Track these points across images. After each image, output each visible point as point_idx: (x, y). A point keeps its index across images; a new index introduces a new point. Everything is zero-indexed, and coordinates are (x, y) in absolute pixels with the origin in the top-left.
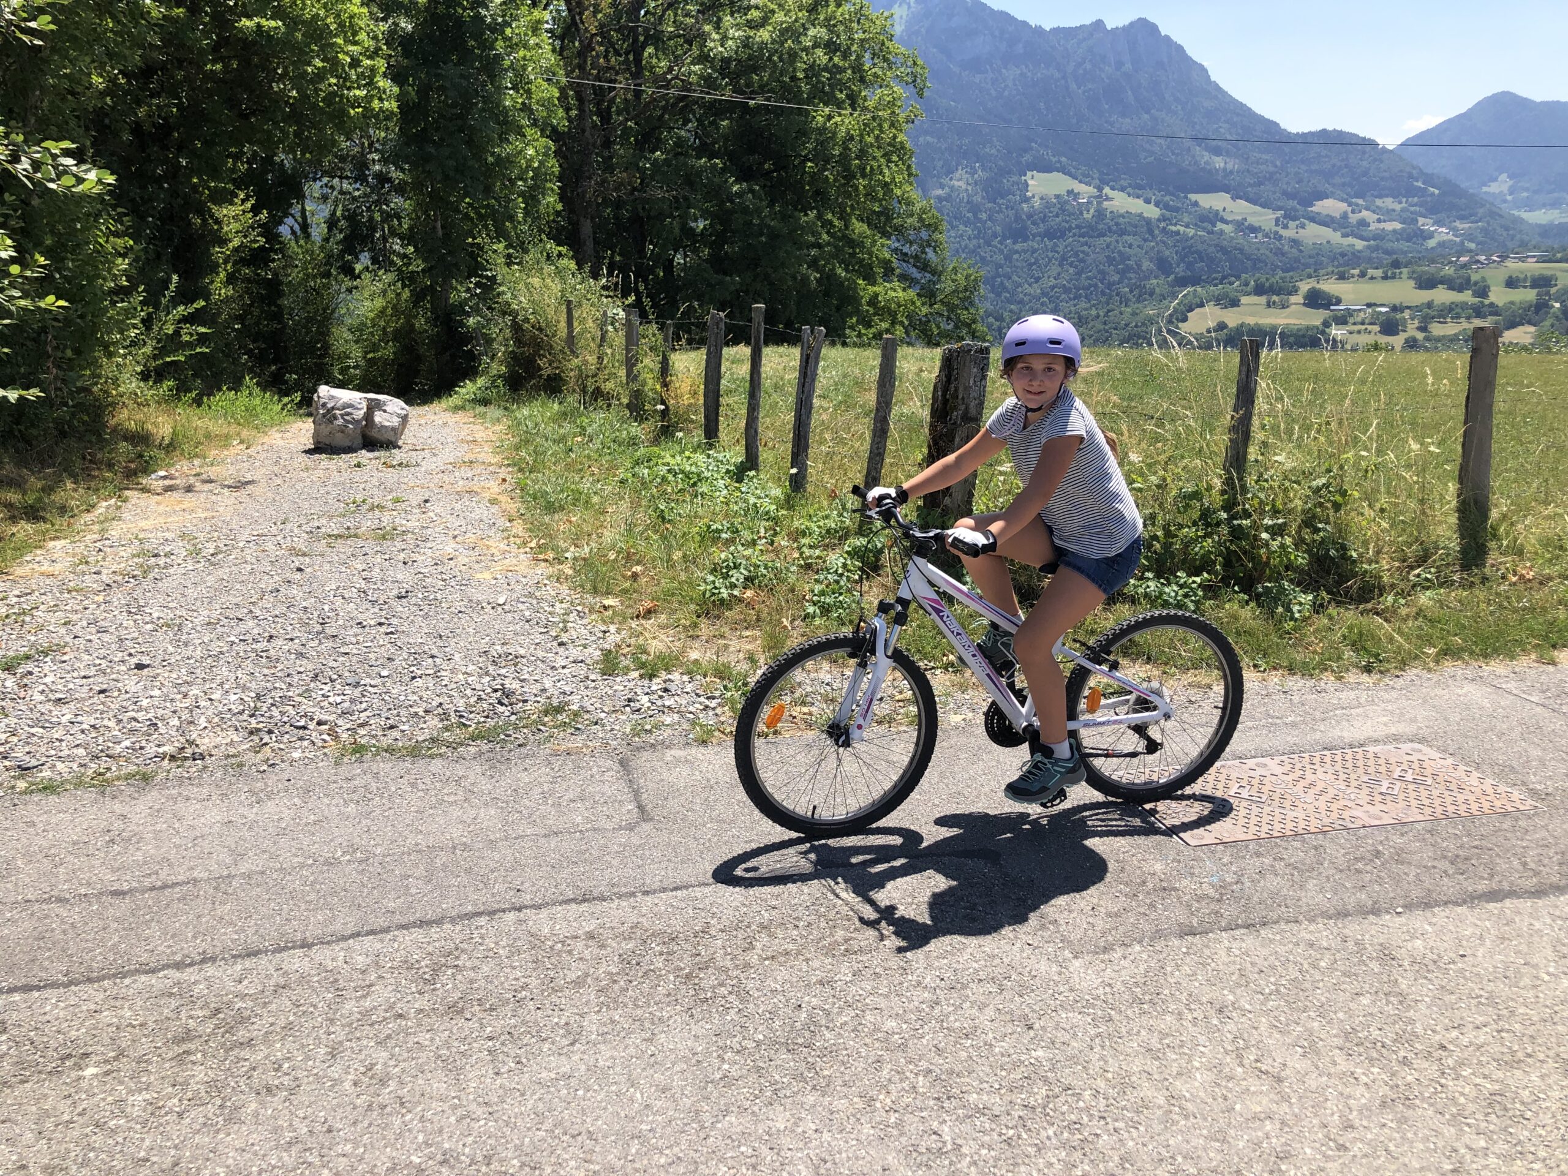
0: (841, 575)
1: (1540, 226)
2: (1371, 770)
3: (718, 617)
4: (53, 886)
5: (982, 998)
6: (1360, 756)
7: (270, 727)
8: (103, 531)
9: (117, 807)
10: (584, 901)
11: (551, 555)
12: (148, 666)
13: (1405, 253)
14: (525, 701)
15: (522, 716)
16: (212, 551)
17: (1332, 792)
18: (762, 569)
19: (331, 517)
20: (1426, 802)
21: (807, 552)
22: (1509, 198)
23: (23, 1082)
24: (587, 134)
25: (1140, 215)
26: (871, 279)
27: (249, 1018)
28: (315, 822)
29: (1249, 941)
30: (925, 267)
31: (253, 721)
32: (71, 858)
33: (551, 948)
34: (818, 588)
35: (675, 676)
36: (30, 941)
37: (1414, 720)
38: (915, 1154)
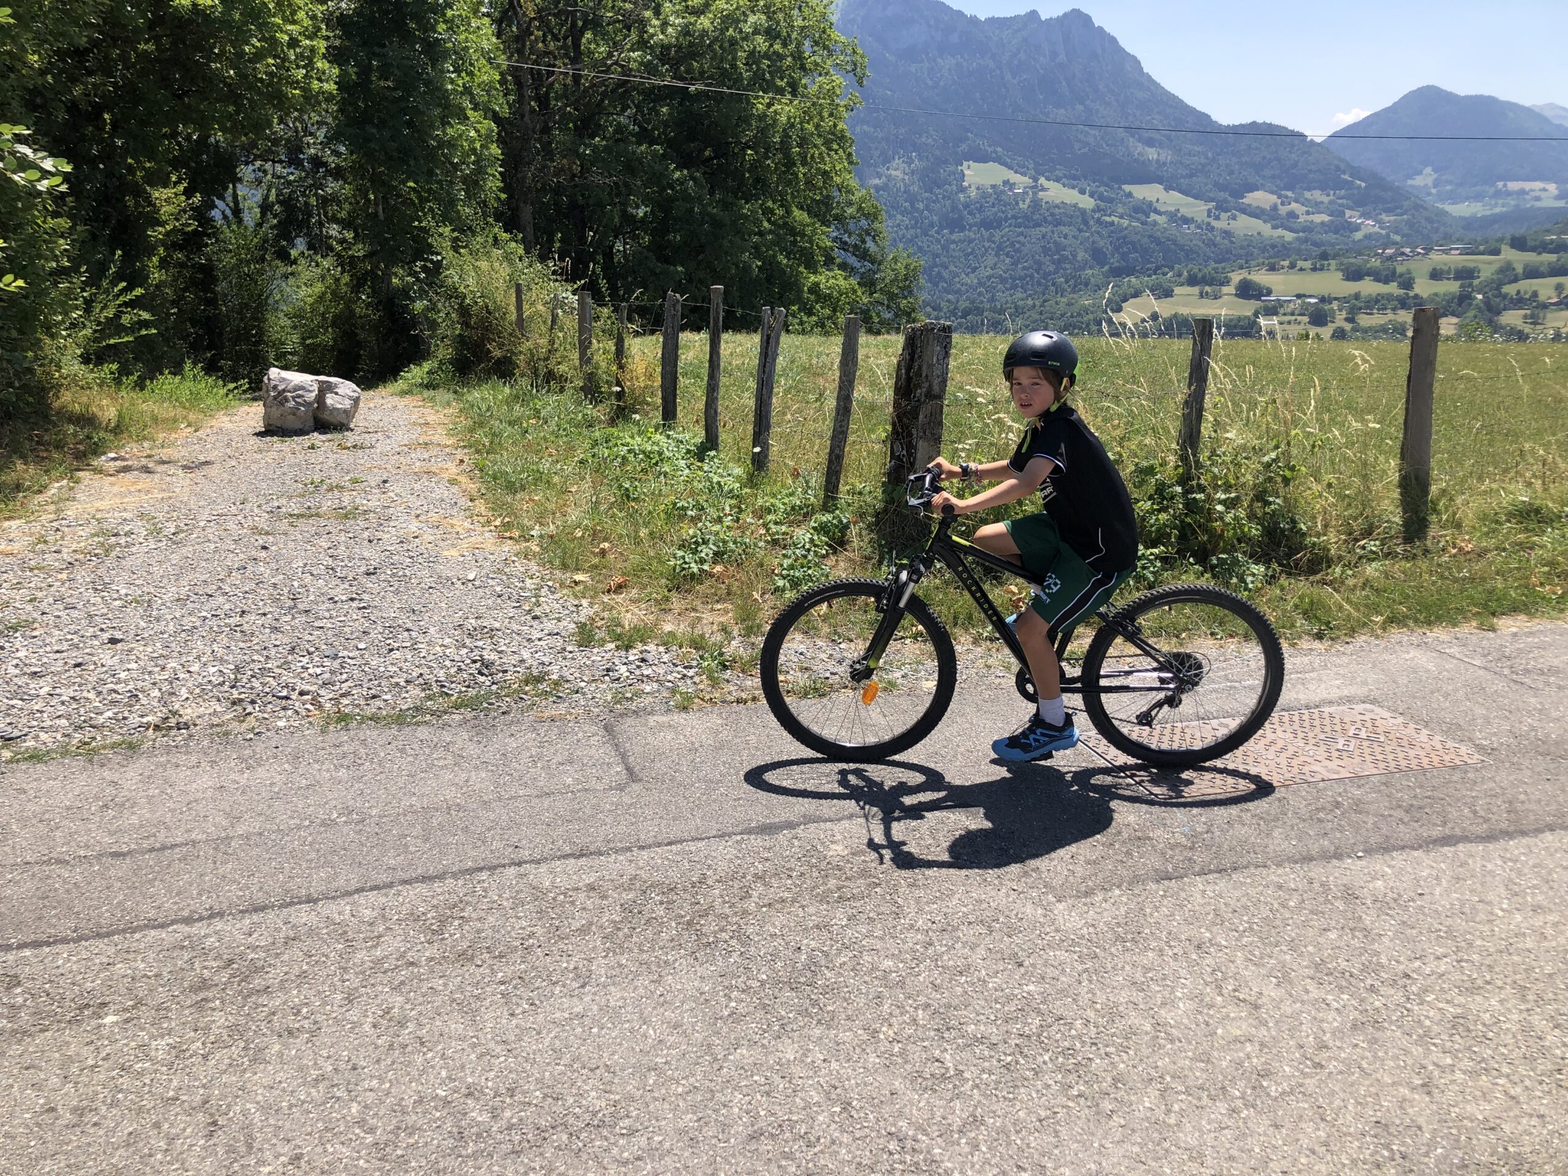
0: (809, 550)
1: (1462, 218)
2: (1327, 729)
3: (688, 591)
4: (51, 849)
5: (973, 939)
6: (1316, 716)
7: (252, 697)
8: (58, 511)
9: (107, 774)
10: (582, 855)
11: (516, 534)
12: (121, 641)
13: (1333, 245)
14: (505, 671)
15: (504, 685)
16: (173, 530)
17: (1291, 750)
18: (731, 545)
19: (290, 498)
20: (1380, 757)
21: (774, 528)
22: (1434, 191)
23: (42, 1031)
24: (527, 119)
25: (1075, 206)
26: (812, 267)
27: (263, 967)
28: (308, 787)
29: (1222, 885)
30: (864, 255)
31: (234, 691)
32: (66, 822)
33: (554, 899)
34: (786, 563)
35: (651, 647)
36: (34, 900)
37: (1365, 683)
38: (920, 1080)
